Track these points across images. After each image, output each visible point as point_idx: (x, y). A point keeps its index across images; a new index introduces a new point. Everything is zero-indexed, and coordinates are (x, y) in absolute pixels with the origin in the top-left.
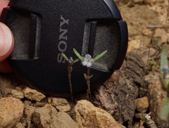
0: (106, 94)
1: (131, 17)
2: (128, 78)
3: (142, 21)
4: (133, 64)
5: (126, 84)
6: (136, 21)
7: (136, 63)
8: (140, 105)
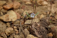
0: (37, 32)
1: (38, 9)
2: (43, 27)
3: (42, 10)
4: (44, 22)
5: (43, 29)
6: (40, 10)
7: (45, 22)
8: (50, 36)
